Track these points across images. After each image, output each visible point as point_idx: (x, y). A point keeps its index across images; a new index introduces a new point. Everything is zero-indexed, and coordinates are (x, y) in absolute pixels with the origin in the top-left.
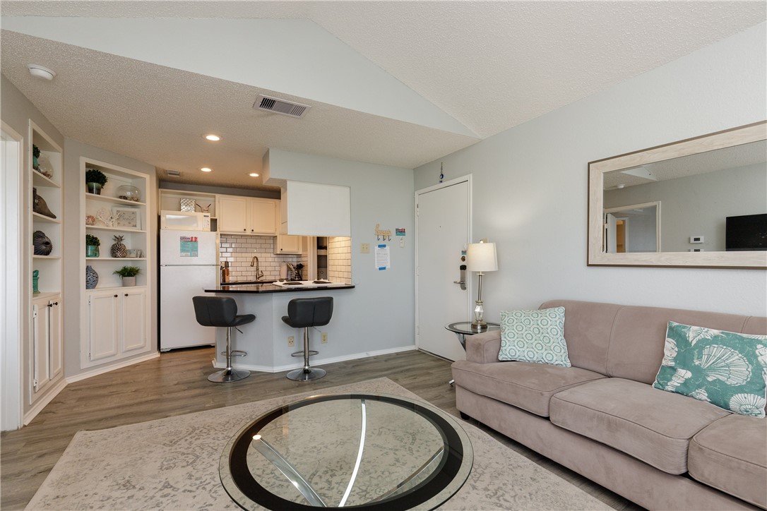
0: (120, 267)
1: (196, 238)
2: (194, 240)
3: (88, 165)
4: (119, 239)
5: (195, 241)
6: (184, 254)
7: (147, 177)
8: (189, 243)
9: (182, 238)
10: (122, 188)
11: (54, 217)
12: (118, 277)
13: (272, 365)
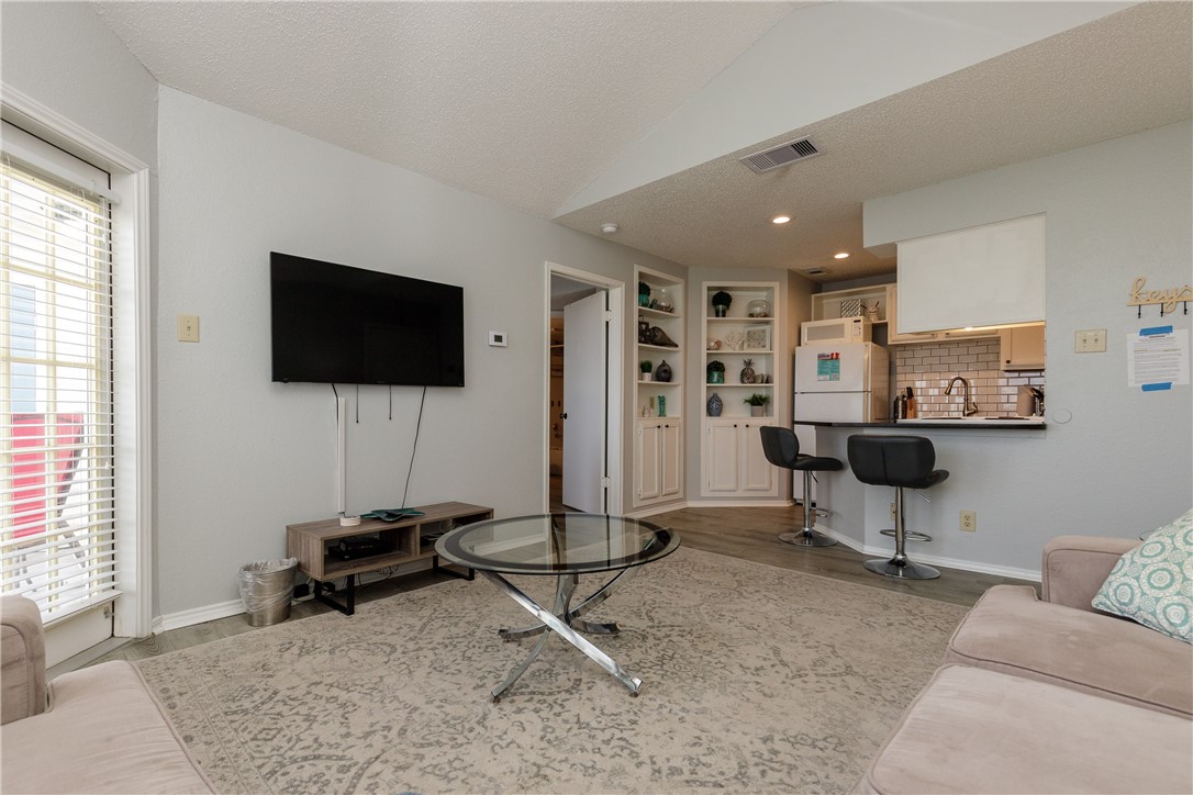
0: (749, 395)
1: (837, 354)
2: (835, 357)
3: (709, 289)
4: (749, 364)
5: (837, 358)
6: (821, 377)
7: (776, 285)
8: (828, 362)
9: (820, 356)
10: (752, 304)
11: (677, 346)
12: (748, 405)
13: (862, 540)
